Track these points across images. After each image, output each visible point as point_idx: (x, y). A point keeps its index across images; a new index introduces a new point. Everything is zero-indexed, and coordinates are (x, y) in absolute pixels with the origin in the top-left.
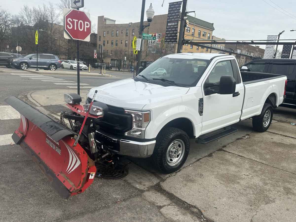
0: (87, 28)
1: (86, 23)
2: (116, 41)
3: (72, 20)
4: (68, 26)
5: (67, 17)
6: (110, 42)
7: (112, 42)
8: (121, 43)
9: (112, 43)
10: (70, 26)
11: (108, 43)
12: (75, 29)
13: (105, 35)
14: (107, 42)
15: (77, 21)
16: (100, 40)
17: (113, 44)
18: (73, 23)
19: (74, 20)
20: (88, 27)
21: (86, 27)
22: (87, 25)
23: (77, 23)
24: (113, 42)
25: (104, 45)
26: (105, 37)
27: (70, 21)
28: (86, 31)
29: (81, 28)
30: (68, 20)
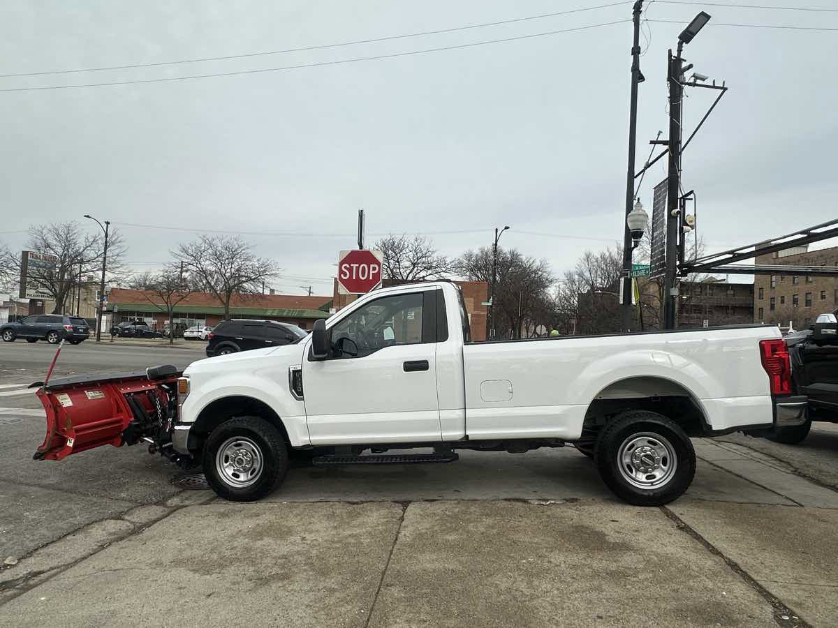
0: (373, 274)
1: (372, 266)
2: (807, 294)
4: (342, 275)
5: (341, 264)
6: (789, 300)
7: (794, 299)
8: (823, 297)
9: (795, 301)
10: (345, 275)
11: (783, 302)
12: (354, 278)
13: (774, 283)
14: (780, 298)
15: (358, 265)
16: (761, 297)
17: (797, 304)
18: (351, 270)
19: (352, 265)
20: (376, 271)
21: (372, 272)
22: (374, 269)
23: (358, 268)
24: (796, 297)
25: (772, 307)
26: (774, 288)
27: (345, 267)
28: (371, 278)
29: (363, 276)
30: (343, 267)
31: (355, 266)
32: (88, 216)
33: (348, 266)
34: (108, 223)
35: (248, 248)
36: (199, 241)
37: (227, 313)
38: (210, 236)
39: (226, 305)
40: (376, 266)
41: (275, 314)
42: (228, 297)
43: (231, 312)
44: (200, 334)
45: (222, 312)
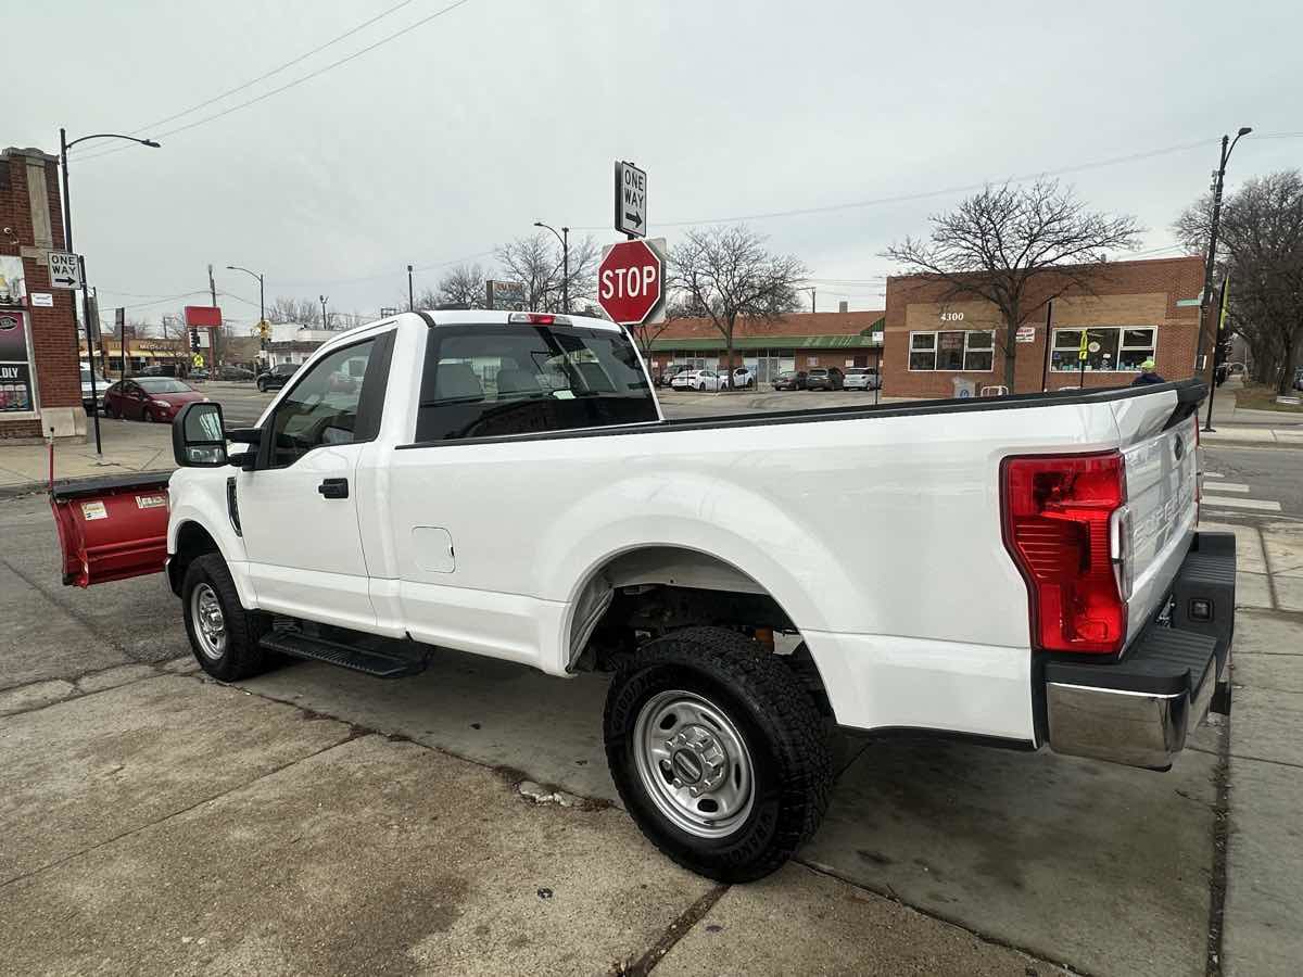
0: (648, 284)
1: (646, 269)
3: (614, 272)
4: (604, 292)
5: (602, 270)
10: (608, 291)
12: (620, 295)
15: (624, 271)
18: (614, 280)
19: (617, 271)
21: (646, 281)
23: (625, 275)
27: (607, 277)
28: (645, 293)
29: (633, 290)
30: (604, 276)
31: (620, 272)
32: (539, 224)
33: (611, 275)
34: (566, 230)
35: (756, 242)
36: (688, 242)
37: (729, 347)
38: (699, 231)
39: (729, 334)
40: (652, 268)
41: (817, 344)
42: (731, 323)
43: (736, 346)
44: (691, 381)
45: (724, 346)
